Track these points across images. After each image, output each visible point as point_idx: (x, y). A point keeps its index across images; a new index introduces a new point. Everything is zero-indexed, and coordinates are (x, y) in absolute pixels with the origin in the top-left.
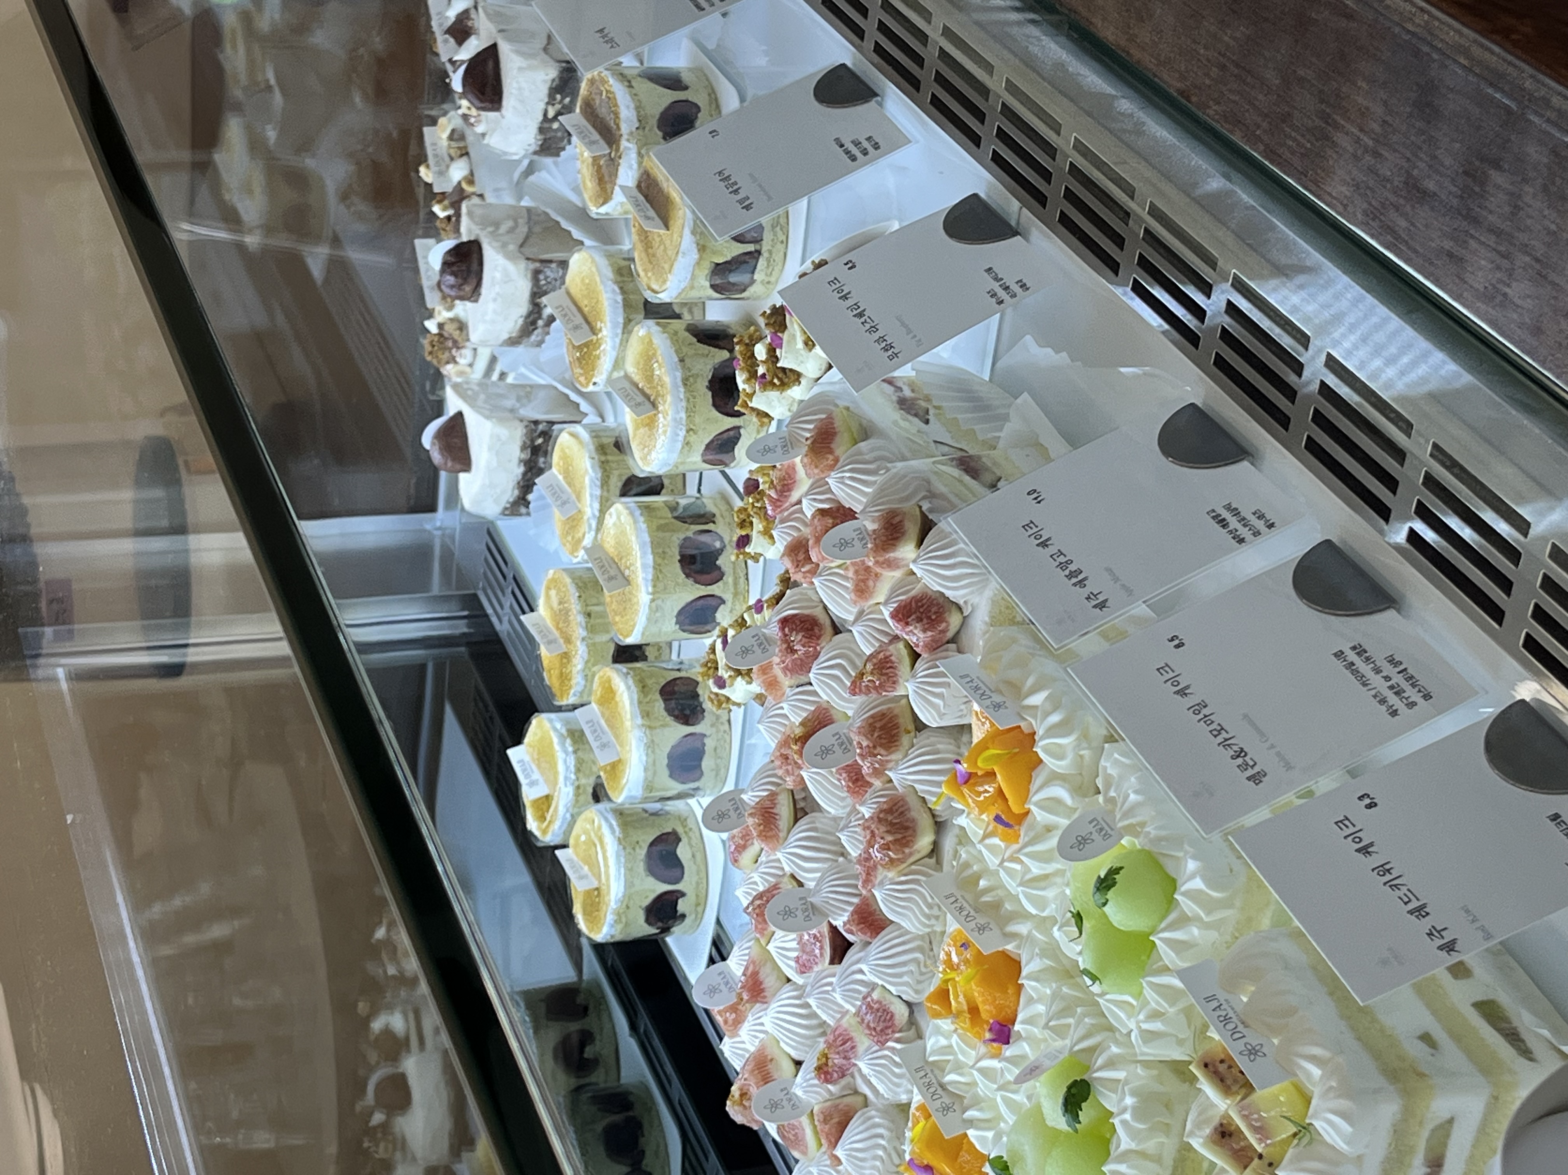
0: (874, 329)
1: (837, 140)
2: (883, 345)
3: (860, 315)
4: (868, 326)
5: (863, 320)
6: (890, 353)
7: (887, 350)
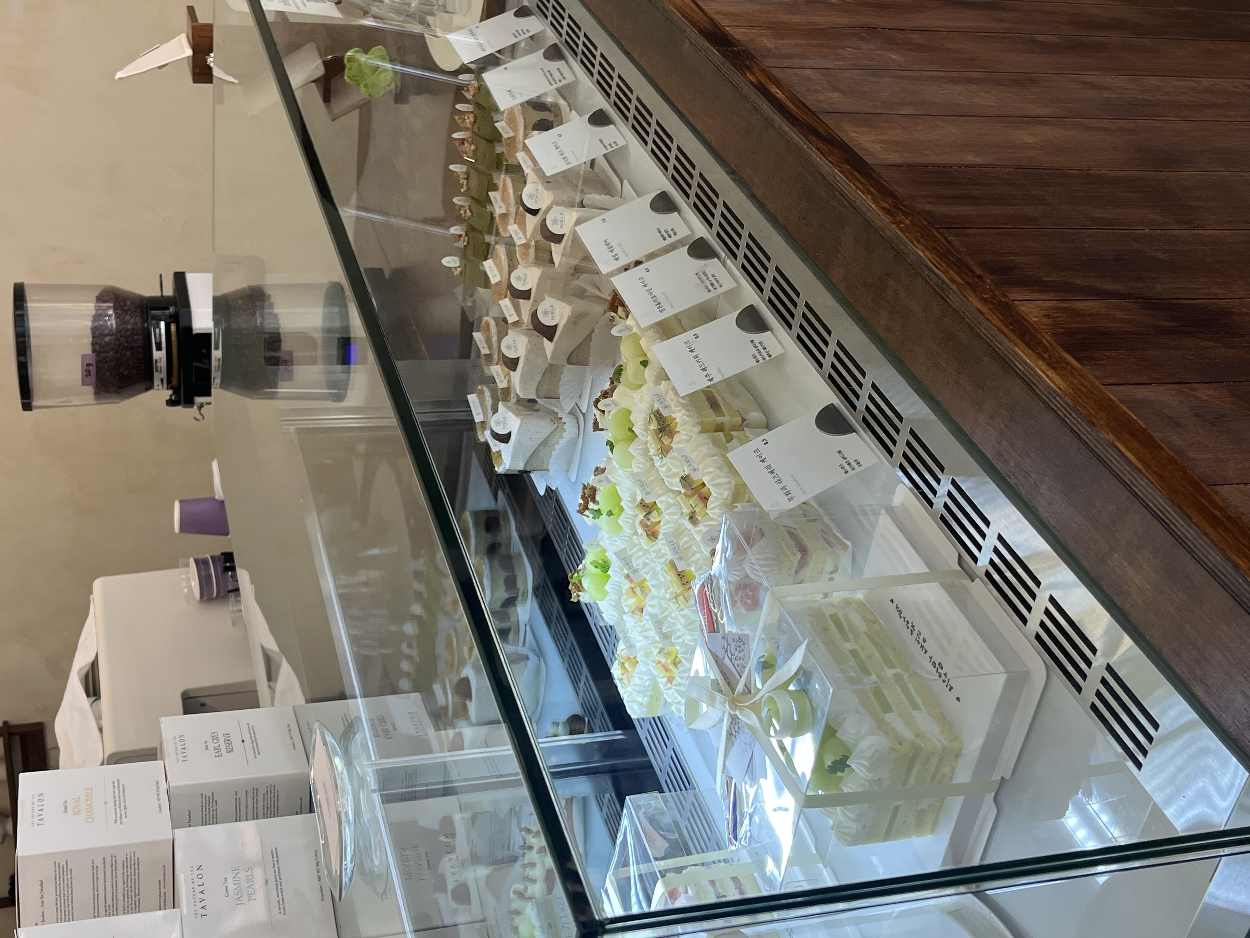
0: (780, 481)
1: (658, 229)
2: (785, 491)
3: (772, 472)
4: (776, 479)
5: (773, 475)
6: (789, 497)
7: (787, 495)
